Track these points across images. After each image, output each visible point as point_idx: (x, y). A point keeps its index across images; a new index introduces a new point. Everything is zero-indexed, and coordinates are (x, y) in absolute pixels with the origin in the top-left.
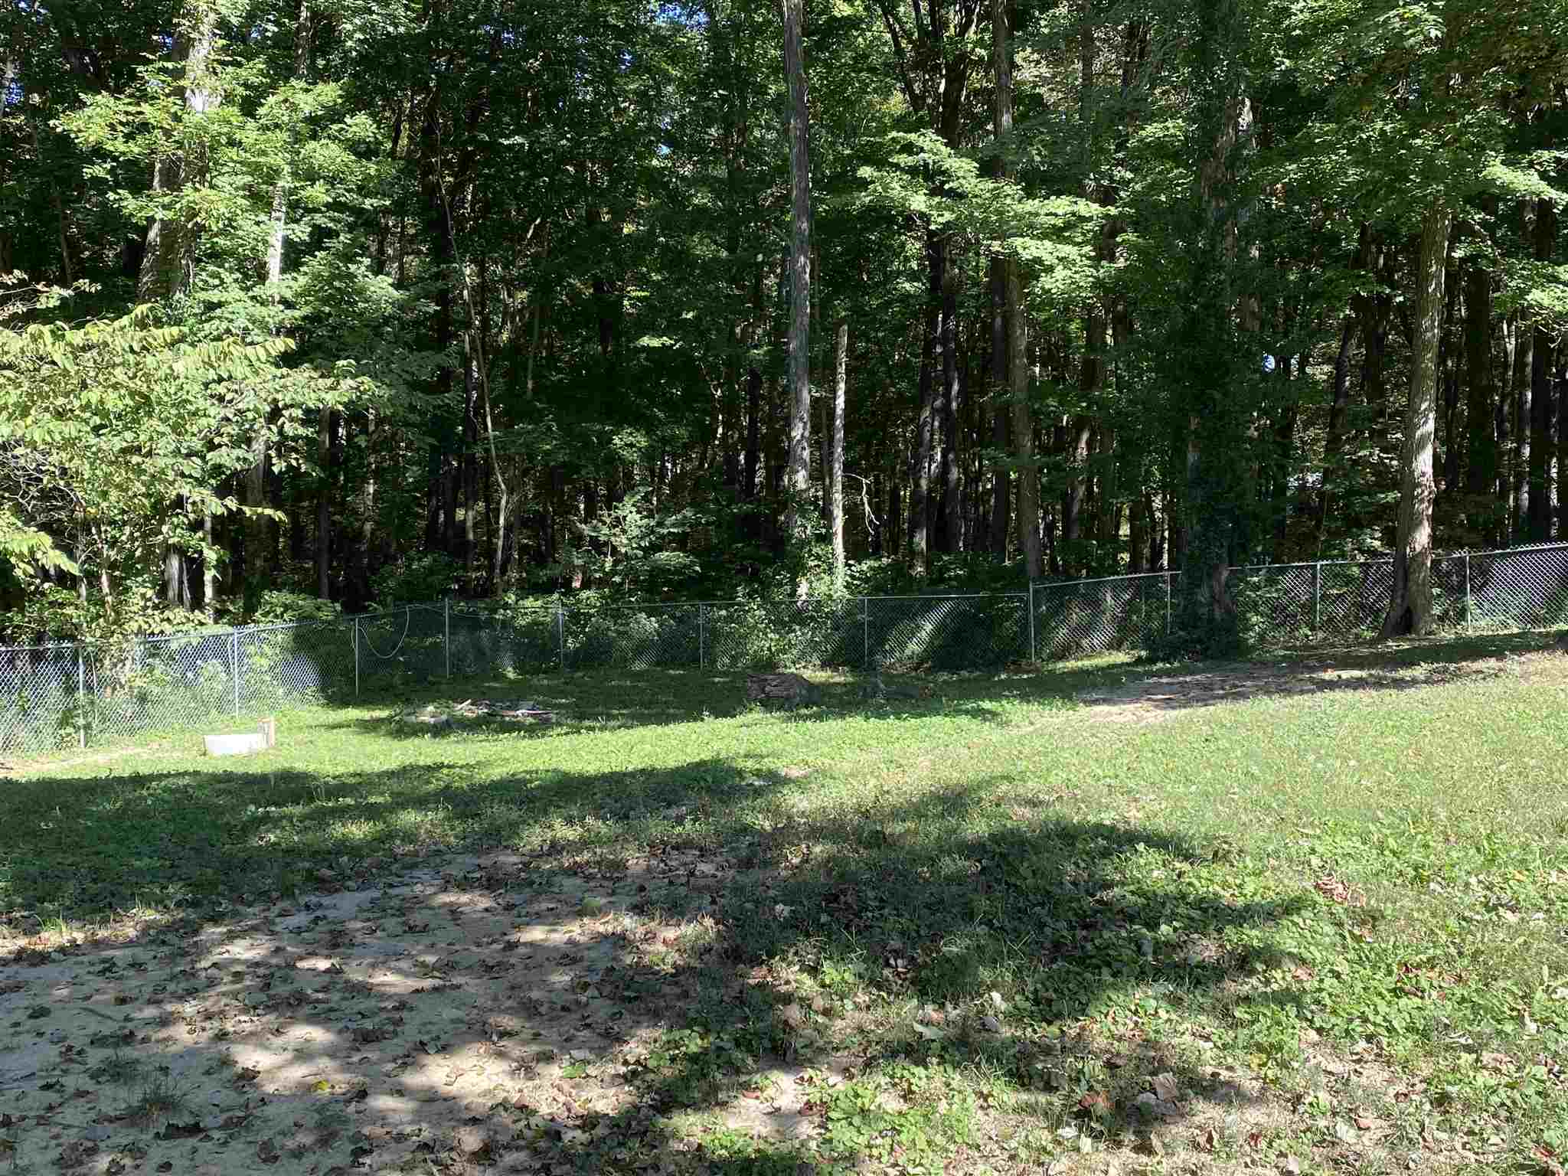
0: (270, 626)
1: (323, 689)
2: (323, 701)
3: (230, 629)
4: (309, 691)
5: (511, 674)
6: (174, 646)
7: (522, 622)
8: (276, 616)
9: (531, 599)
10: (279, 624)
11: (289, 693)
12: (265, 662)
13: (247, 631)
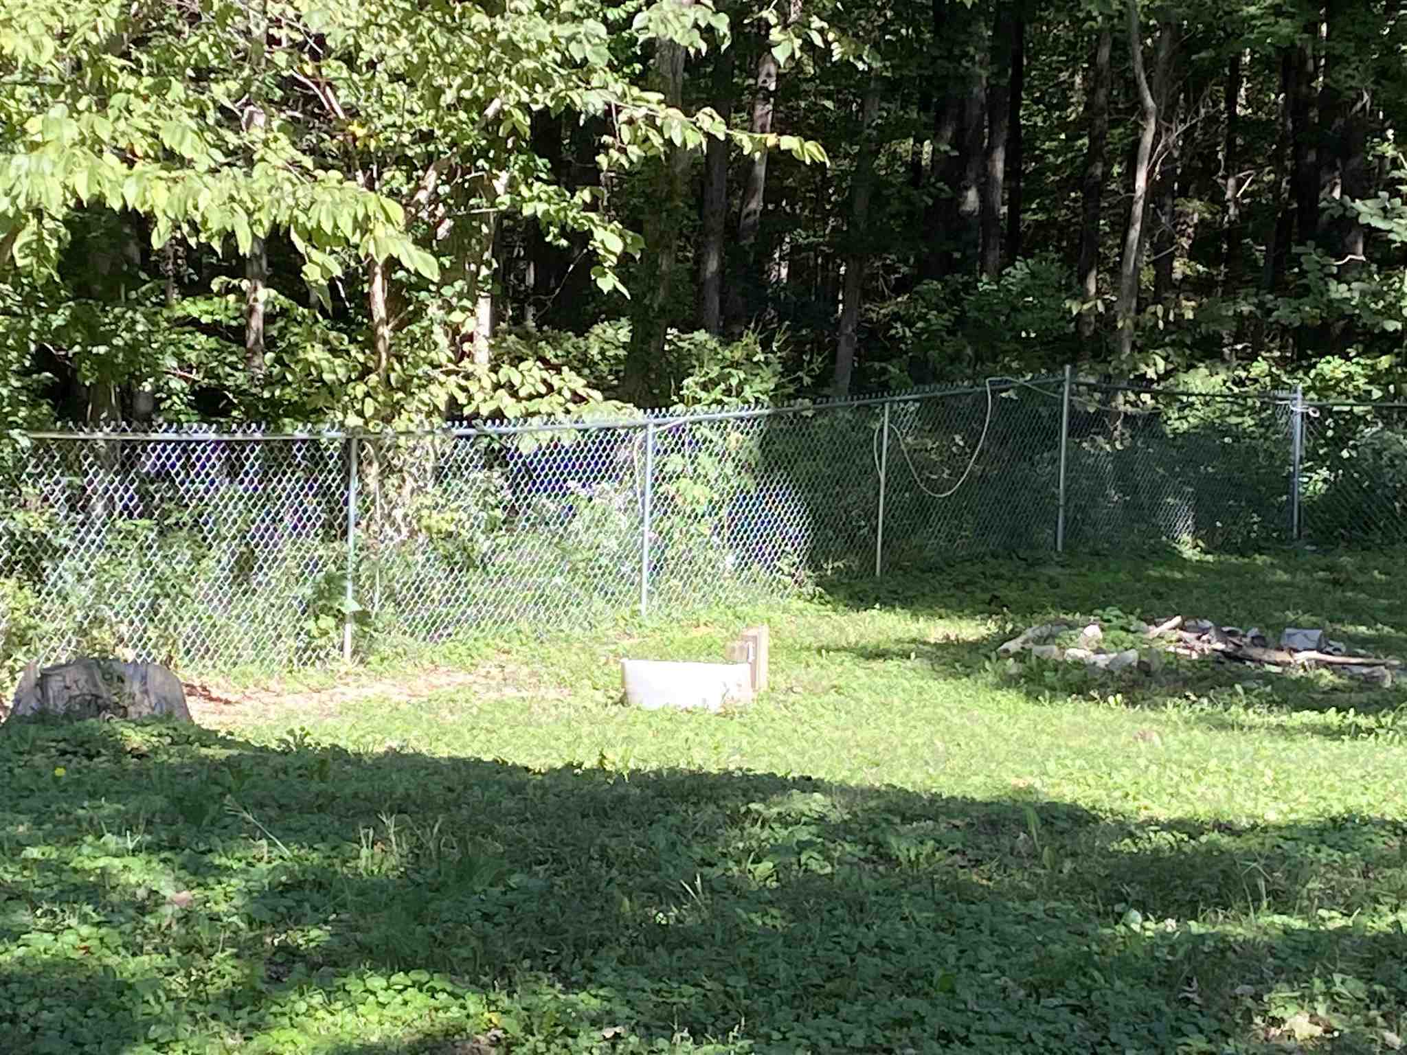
0: (716, 413)
1: (813, 562)
2: (809, 588)
3: (639, 416)
4: (783, 564)
5: (1188, 549)
6: (527, 446)
7: (1177, 423)
8: (728, 392)
9: (1203, 371)
10: (734, 408)
11: (743, 565)
12: (700, 492)
13: (673, 421)
